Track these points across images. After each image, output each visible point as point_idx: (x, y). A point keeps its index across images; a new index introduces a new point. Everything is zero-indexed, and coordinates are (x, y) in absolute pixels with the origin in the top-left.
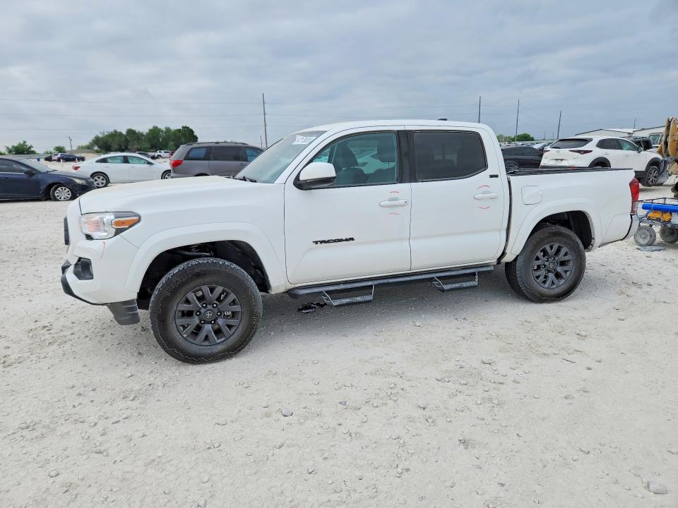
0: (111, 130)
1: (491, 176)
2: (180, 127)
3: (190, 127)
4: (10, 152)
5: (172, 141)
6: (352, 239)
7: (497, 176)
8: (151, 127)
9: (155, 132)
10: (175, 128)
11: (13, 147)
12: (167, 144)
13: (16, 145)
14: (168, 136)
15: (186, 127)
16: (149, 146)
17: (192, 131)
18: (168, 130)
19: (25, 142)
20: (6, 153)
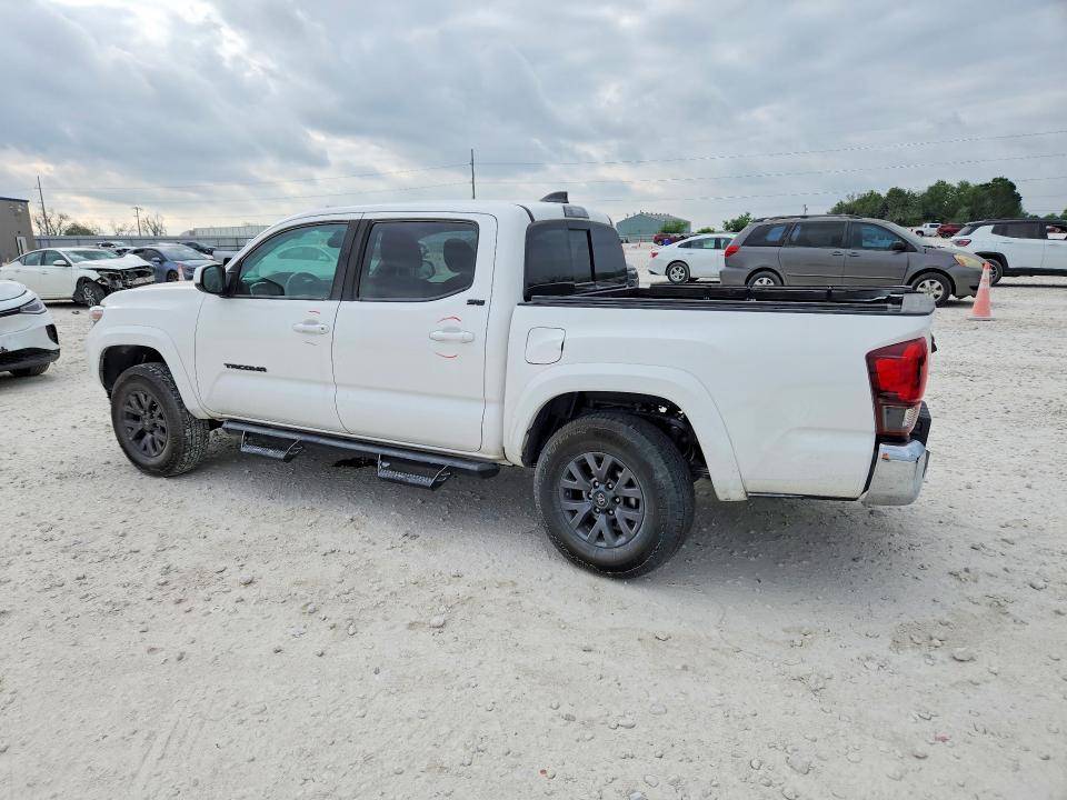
0: (865, 191)
1: (471, 302)
2: (990, 181)
3: (1010, 180)
4: (728, 228)
5: (966, 205)
6: (264, 370)
7: (481, 303)
8: (933, 183)
9: (939, 190)
10: (979, 183)
11: (733, 221)
12: (956, 211)
13: (737, 218)
14: (961, 197)
15: (1001, 179)
16: (921, 216)
17: (1013, 187)
18: (965, 186)
19: (748, 214)
20: (722, 229)
